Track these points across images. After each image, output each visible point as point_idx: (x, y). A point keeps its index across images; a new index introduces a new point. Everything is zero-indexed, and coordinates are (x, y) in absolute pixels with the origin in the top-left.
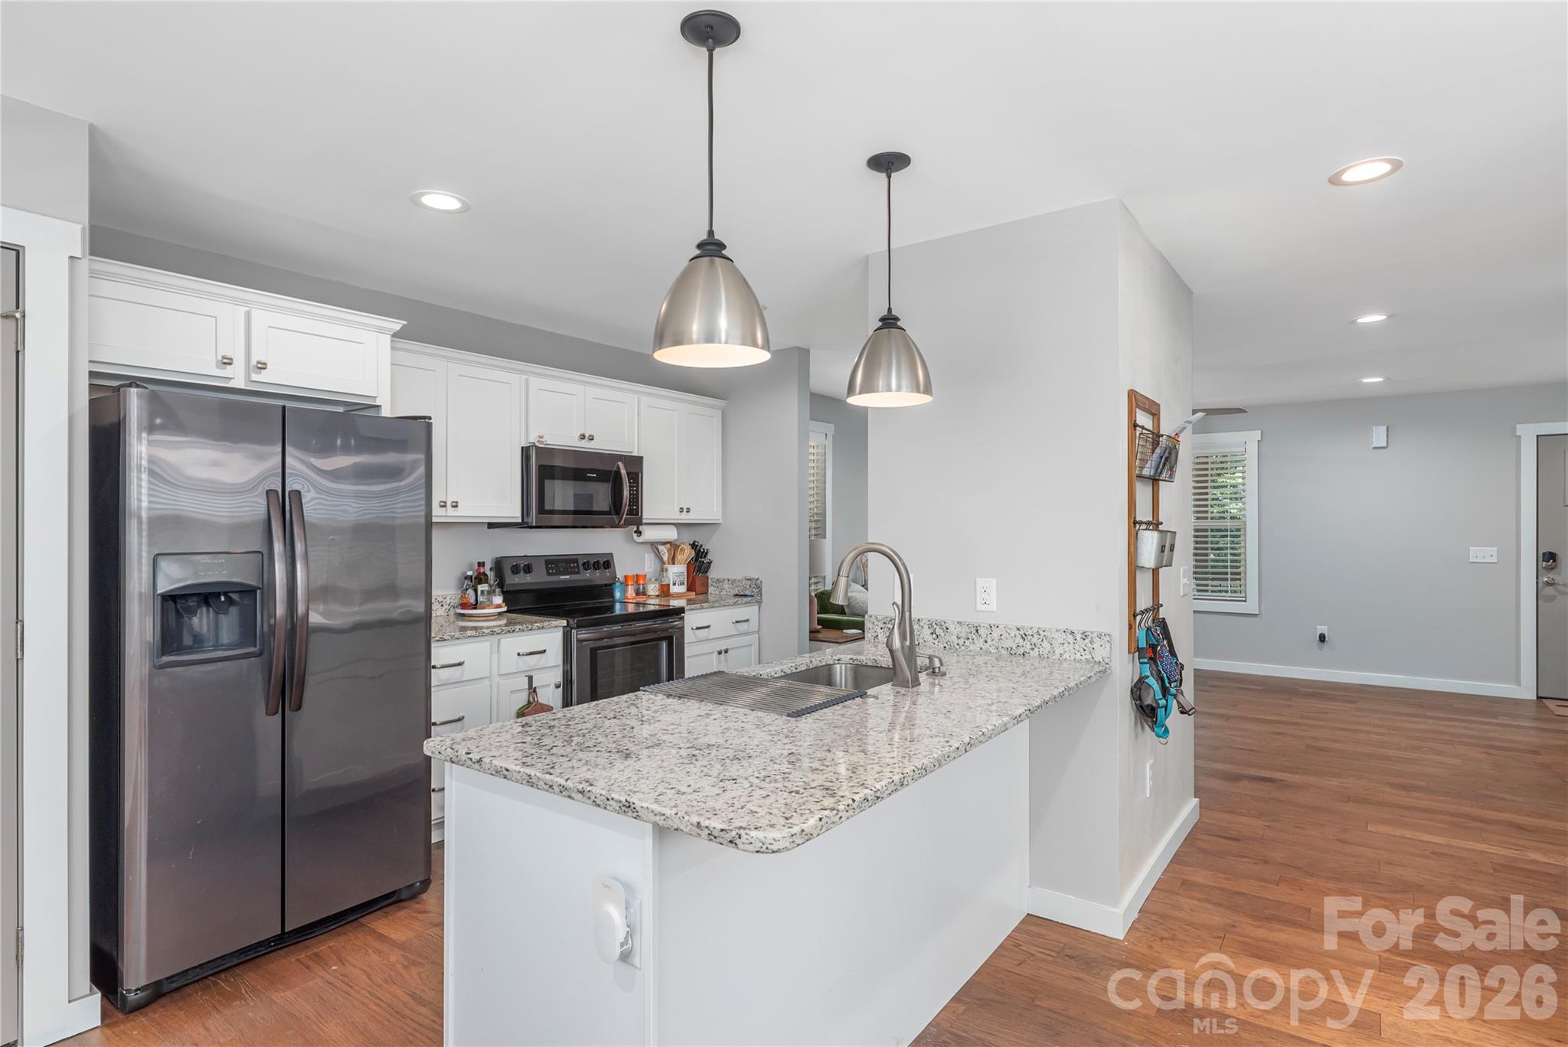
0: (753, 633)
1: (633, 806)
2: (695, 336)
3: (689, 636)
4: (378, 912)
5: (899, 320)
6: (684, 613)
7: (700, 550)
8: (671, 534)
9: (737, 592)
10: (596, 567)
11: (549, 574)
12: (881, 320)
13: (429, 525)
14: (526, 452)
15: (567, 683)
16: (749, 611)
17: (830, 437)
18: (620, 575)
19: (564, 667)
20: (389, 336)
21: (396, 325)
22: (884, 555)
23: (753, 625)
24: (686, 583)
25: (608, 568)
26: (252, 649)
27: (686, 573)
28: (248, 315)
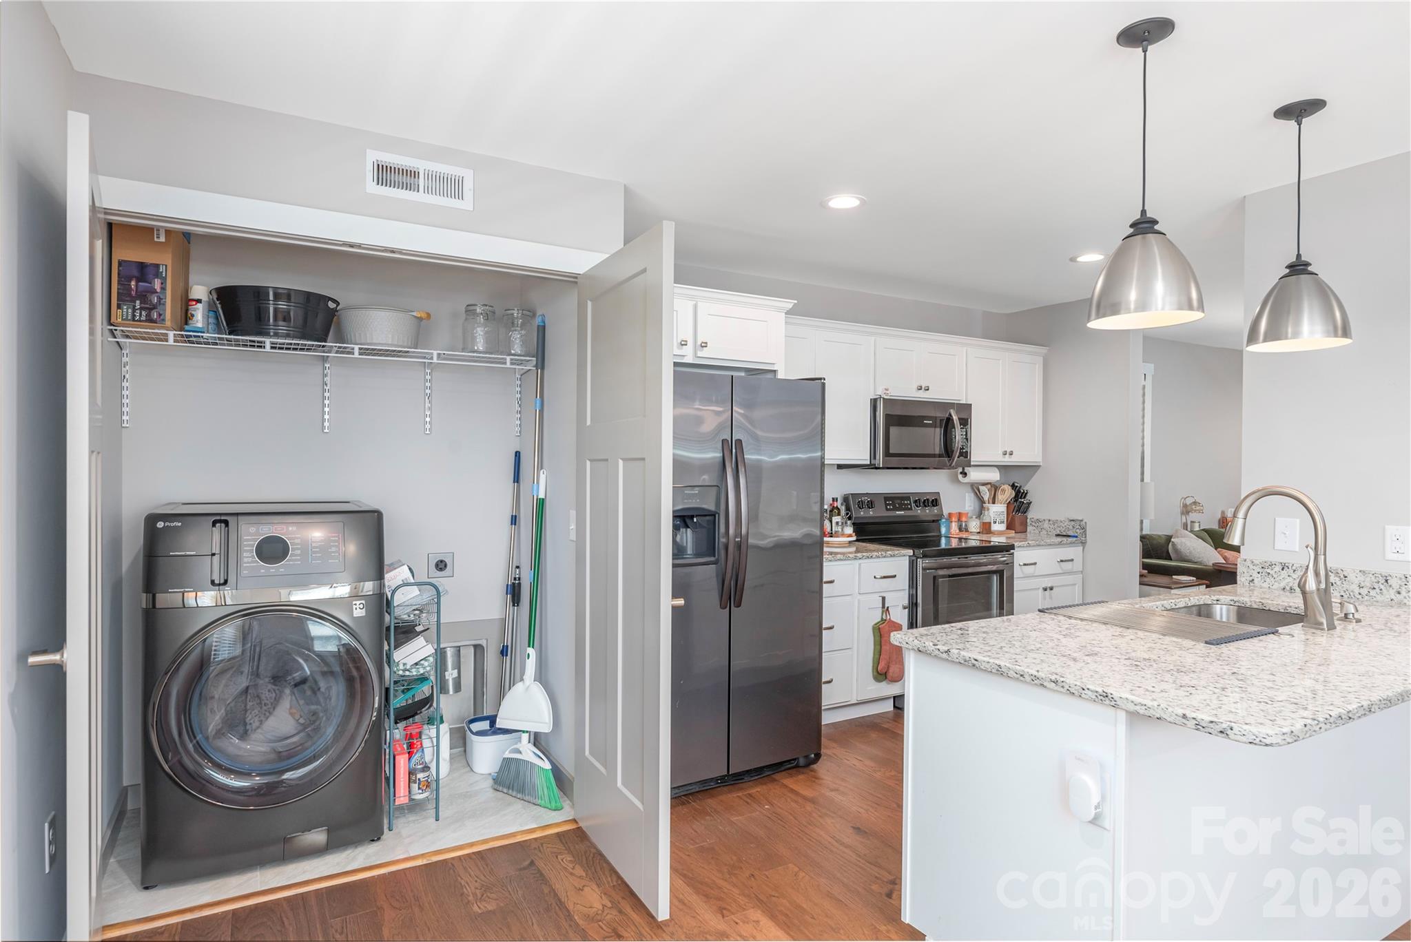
0: (1075, 573)
1: (1110, 696)
2: (1132, 306)
3: (1017, 572)
4: (784, 773)
5: (1310, 265)
6: (1014, 549)
7: (1019, 491)
8: (994, 476)
9: (1058, 532)
10: (926, 504)
11: (887, 510)
12: (1289, 267)
13: (823, 465)
14: (874, 403)
15: (912, 606)
16: (1073, 552)
17: (1149, 378)
18: (945, 513)
19: (909, 592)
20: (784, 314)
21: (789, 304)
22: (1297, 500)
23: (1077, 565)
24: (1005, 522)
25: (937, 505)
26: (712, 559)
27: (1005, 513)
28: (695, 307)
